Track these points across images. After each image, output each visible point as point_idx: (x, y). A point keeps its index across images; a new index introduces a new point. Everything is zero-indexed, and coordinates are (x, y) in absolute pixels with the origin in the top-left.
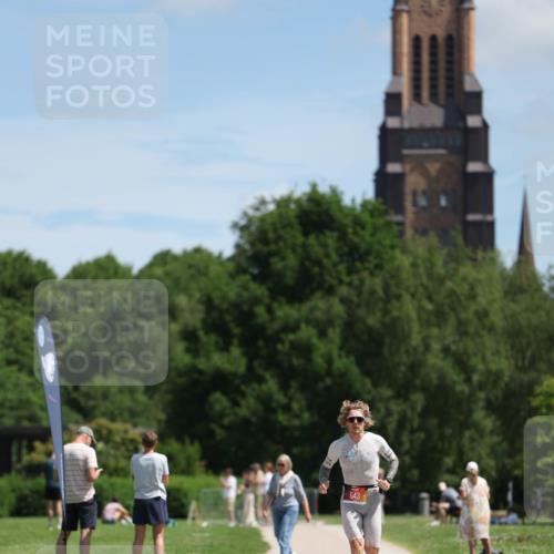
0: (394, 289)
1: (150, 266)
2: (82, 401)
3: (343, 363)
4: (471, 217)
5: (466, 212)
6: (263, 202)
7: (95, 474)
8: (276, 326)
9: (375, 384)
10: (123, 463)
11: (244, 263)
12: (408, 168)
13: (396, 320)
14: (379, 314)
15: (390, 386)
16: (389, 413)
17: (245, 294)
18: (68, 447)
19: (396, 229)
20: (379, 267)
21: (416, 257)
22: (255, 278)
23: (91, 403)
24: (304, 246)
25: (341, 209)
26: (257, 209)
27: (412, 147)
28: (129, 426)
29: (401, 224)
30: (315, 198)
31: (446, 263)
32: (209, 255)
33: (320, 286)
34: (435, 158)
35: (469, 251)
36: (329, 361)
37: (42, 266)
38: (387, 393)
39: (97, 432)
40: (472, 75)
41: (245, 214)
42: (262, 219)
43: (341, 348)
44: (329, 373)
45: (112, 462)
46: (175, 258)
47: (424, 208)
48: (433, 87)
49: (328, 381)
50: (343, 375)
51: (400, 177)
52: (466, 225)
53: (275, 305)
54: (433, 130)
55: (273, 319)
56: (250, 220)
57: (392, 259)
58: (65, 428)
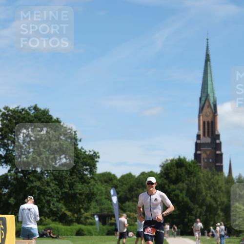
0: (199, 182)
1: (140, 176)
2: (123, 207)
3: (187, 199)
4: (218, 164)
5: (216, 163)
6: (167, 160)
7: (127, 225)
8: (170, 190)
9: (194, 204)
10: (133, 223)
11: (163, 175)
12: (202, 152)
13: (199, 189)
14: (195, 187)
15: (198, 205)
16: (197, 211)
17: (163, 182)
18: (120, 219)
19: (199, 167)
20: (195, 176)
21: (204, 173)
22: (165, 178)
23: (125, 208)
24: (177, 171)
25: (186, 162)
26: (166, 162)
27: (203, 147)
28: (134, 214)
29: (200, 166)
30: (180, 159)
31: (211, 175)
32: (154, 173)
33: (181, 181)
34: (209, 150)
35: (217, 172)
36: (183, 199)
37: (114, 175)
38: (197, 206)
39: (127, 215)
40: (217, 131)
41: (163, 163)
42: (167, 164)
43: (186, 195)
44: (183, 201)
45: (130, 223)
46: (146, 174)
47: (206, 162)
48: (208, 133)
49: (183, 203)
50: (186, 202)
51: (200, 155)
52: (216, 166)
53: (170, 185)
54: (208, 143)
55: (169, 188)
56: (164, 165)
57: (198, 174)
58: (119, 214)
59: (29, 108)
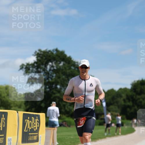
59: (53, 50)
